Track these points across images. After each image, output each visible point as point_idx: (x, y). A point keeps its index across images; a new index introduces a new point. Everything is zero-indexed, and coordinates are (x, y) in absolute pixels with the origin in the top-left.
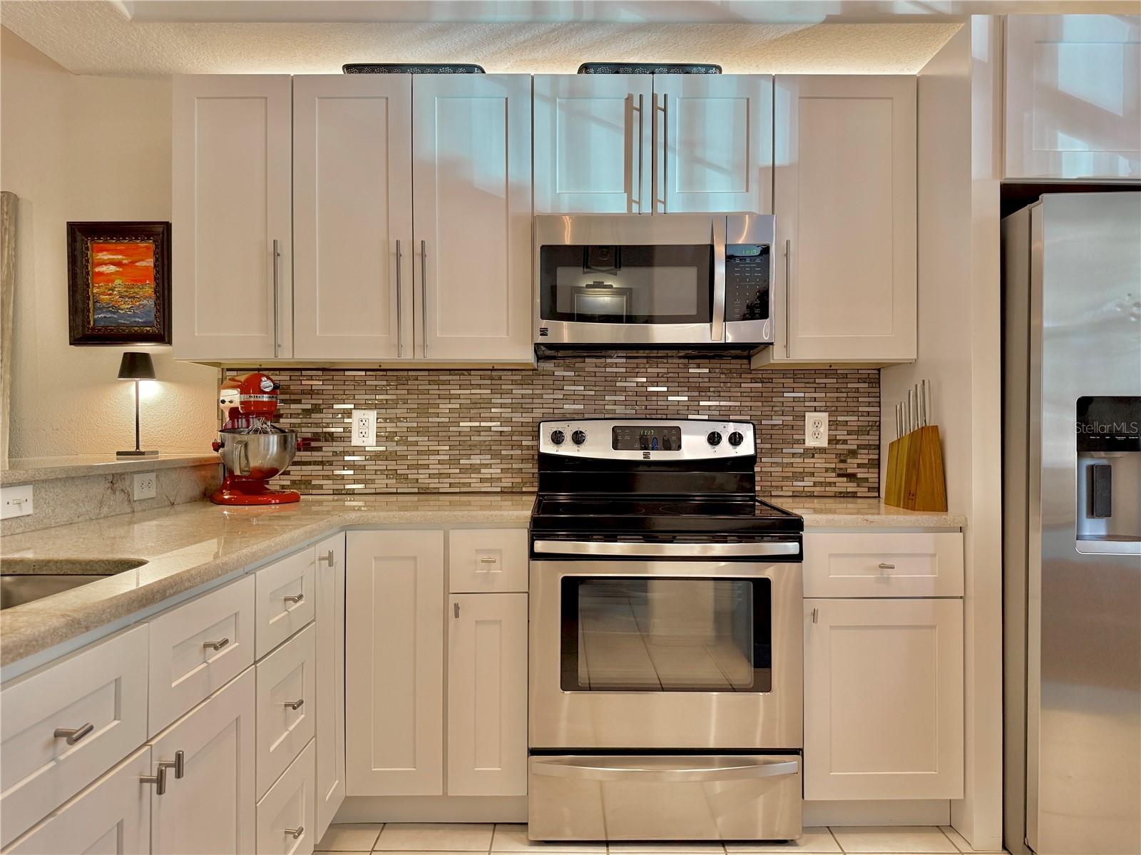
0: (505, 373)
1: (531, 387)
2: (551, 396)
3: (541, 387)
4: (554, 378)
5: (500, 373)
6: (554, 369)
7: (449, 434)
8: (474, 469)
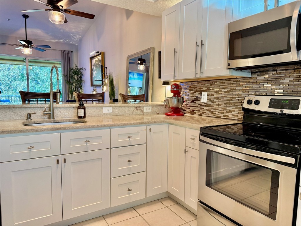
0: (241, 79)
1: (249, 84)
2: (255, 87)
3: (252, 83)
4: (256, 80)
5: (239, 79)
6: (257, 77)
7: (224, 100)
8: (230, 111)
